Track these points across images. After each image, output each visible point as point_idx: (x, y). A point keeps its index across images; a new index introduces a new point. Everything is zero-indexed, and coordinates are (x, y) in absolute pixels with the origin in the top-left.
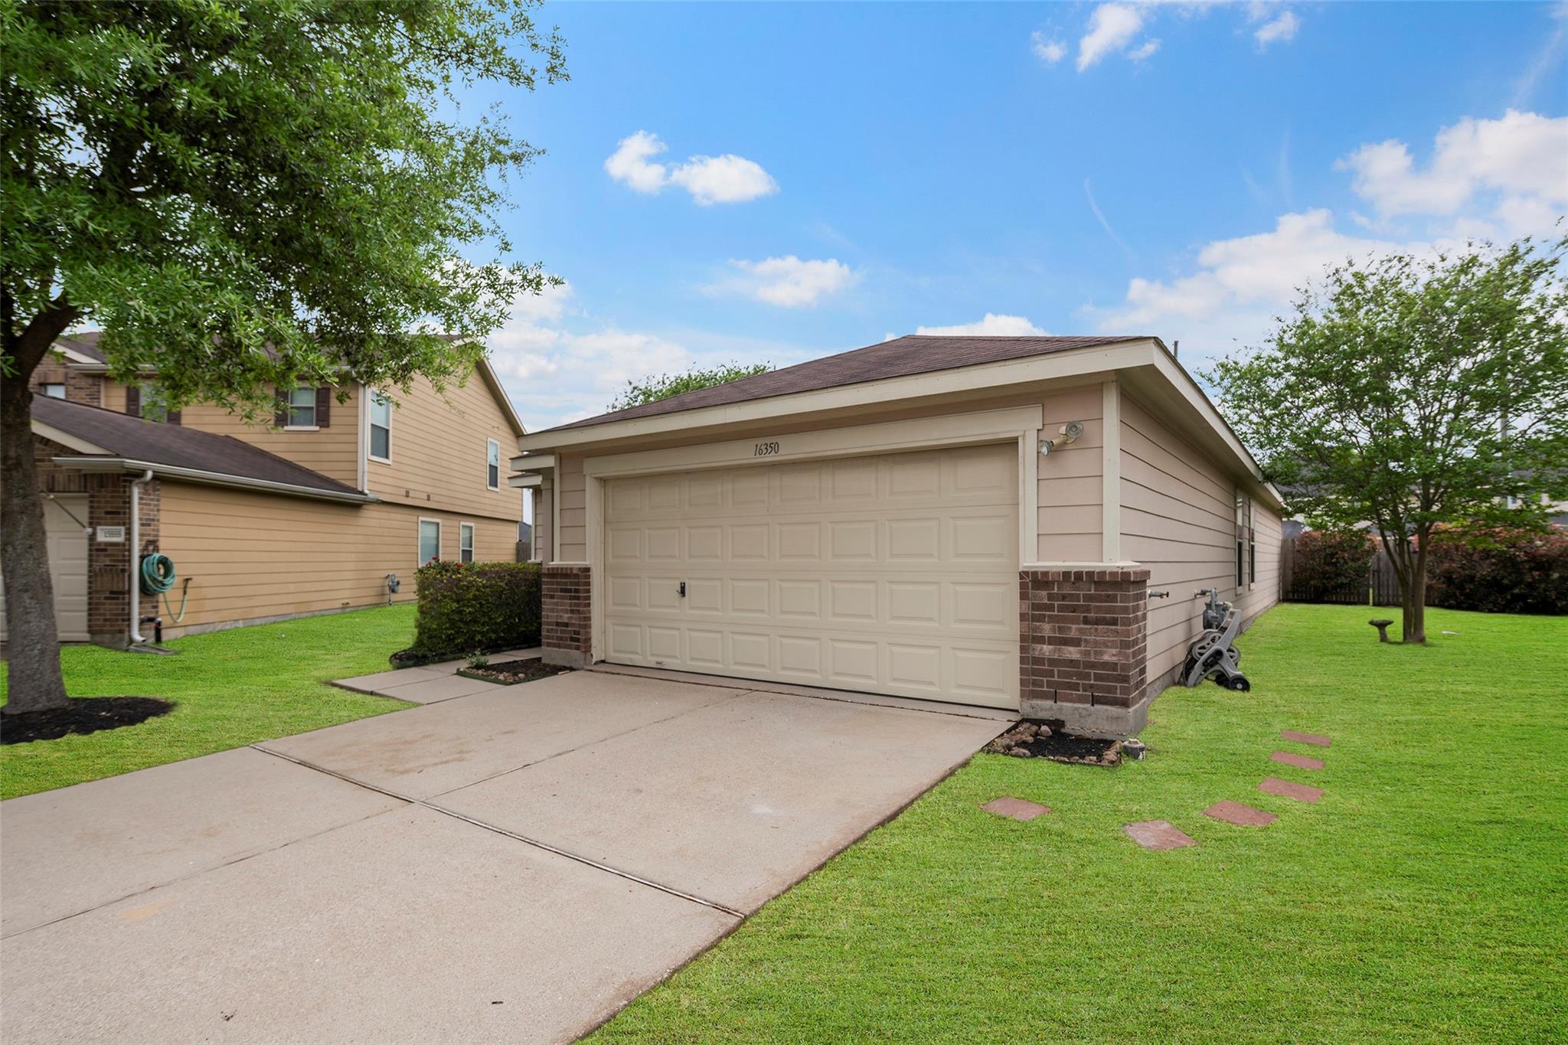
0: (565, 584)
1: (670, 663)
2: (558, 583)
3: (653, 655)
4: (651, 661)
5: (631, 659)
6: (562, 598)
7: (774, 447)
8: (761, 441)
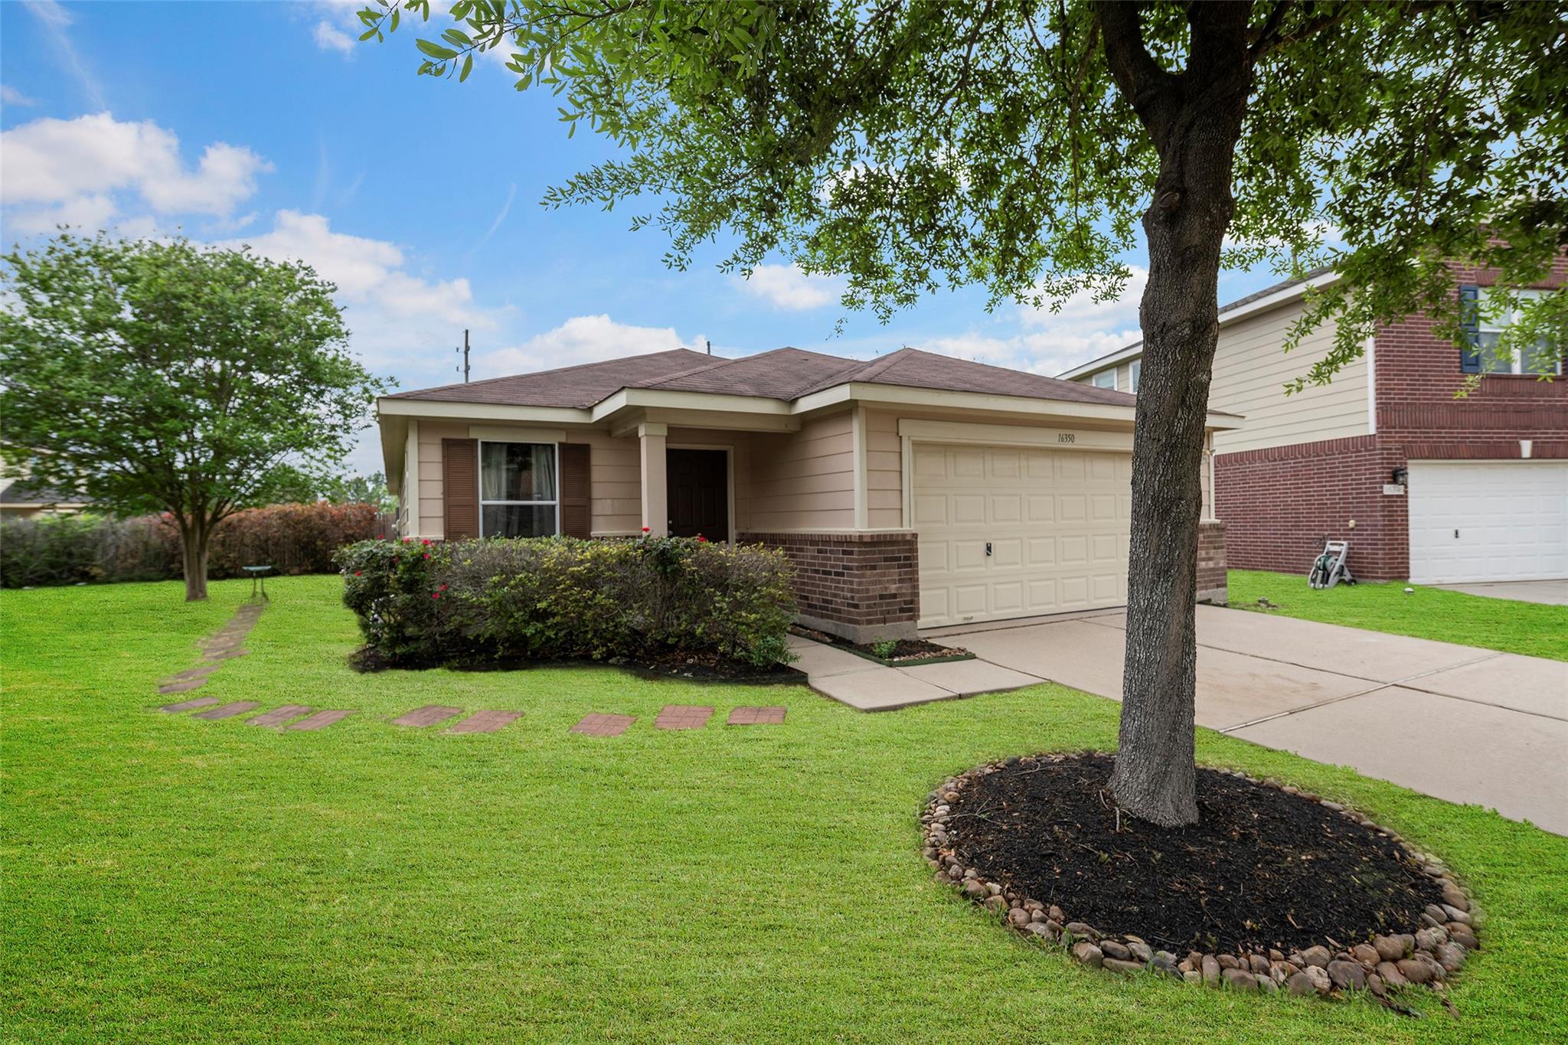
0: (893, 552)
1: (978, 617)
2: (880, 552)
3: (959, 612)
4: (958, 619)
5: (937, 621)
6: (888, 567)
7: (1072, 438)
8: (1063, 432)
